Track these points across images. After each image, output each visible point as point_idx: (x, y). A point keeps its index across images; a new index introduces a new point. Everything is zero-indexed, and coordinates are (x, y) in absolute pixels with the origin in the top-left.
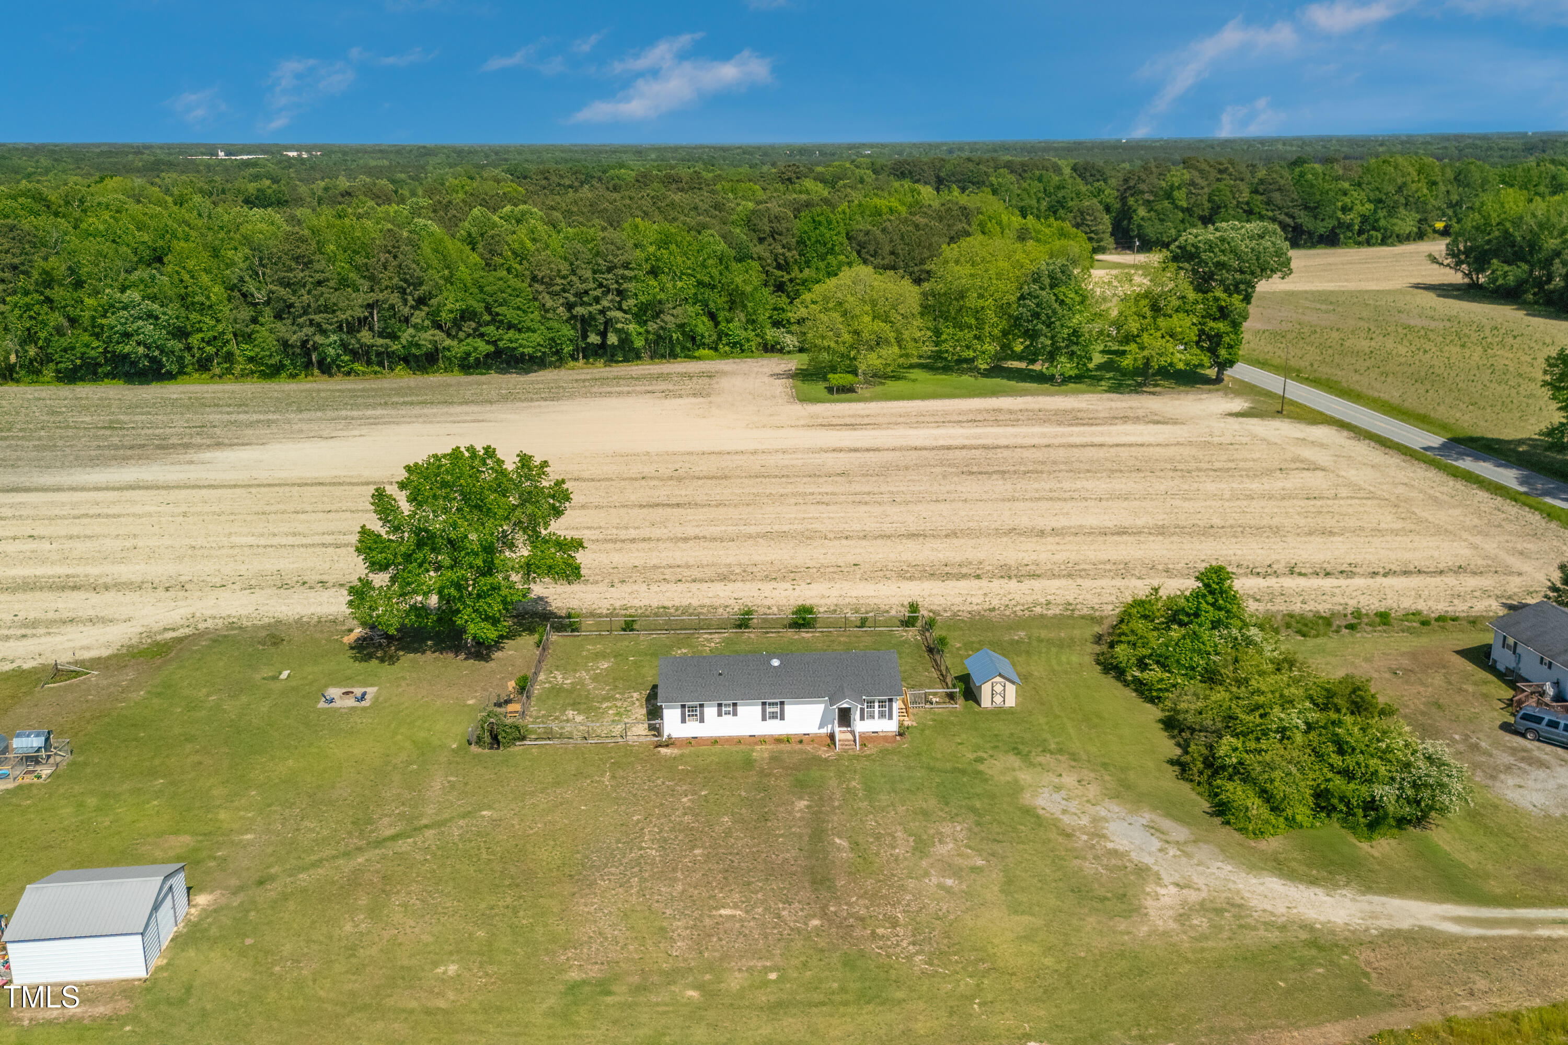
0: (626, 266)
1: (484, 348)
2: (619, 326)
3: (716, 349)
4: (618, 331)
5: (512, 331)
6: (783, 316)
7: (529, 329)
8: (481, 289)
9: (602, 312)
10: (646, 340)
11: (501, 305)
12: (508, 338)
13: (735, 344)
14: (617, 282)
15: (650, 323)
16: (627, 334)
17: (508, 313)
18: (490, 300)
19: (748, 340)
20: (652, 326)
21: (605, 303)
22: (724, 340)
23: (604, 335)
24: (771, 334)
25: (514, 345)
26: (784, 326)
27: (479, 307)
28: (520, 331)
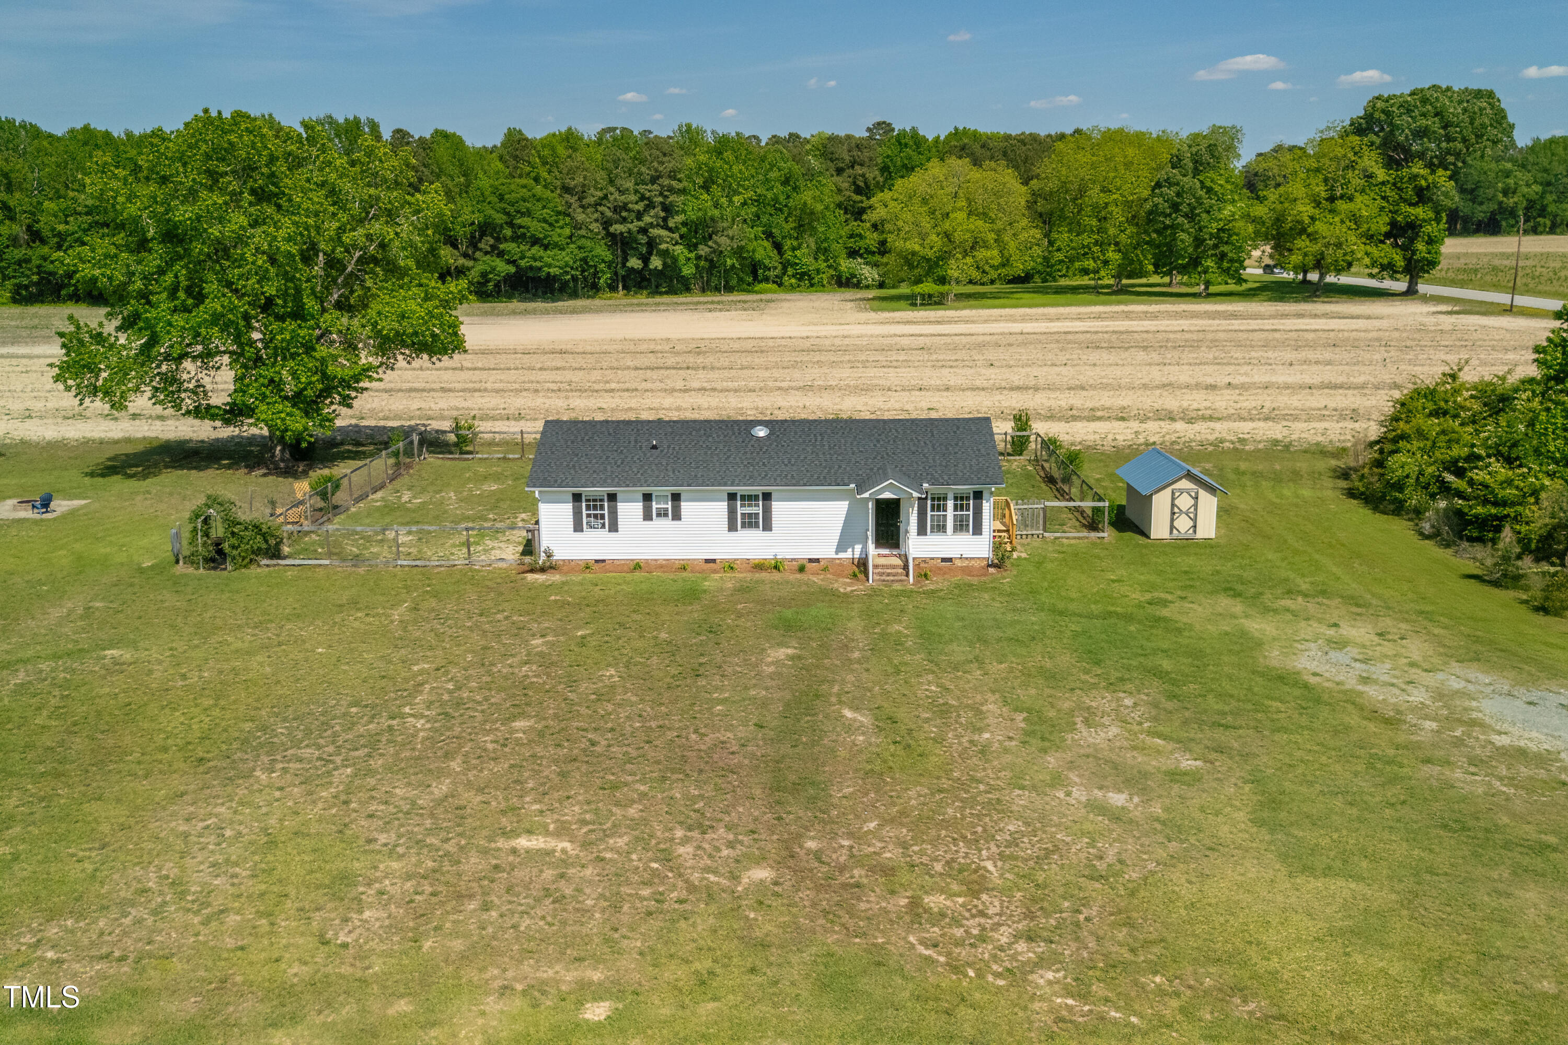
0: (672, 175)
1: (503, 268)
2: (663, 246)
3: (780, 285)
4: (664, 254)
5: (536, 247)
6: (861, 243)
7: (556, 245)
8: (501, 198)
9: (643, 231)
10: (697, 266)
11: (523, 214)
12: (530, 257)
13: (803, 274)
14: (661, 194)
15: (701, 247)
16: (675, 260)
17: (534, 227)
18: (511, 210)
19: (818, 271)
20: (703, 250)
21: (647, 219)
22: (790, 271)
23: (646, 260)
24: (846, 265)
25: (538, 264)
26: (861, 256)
27: (500, 218)
28: (546, 247)
